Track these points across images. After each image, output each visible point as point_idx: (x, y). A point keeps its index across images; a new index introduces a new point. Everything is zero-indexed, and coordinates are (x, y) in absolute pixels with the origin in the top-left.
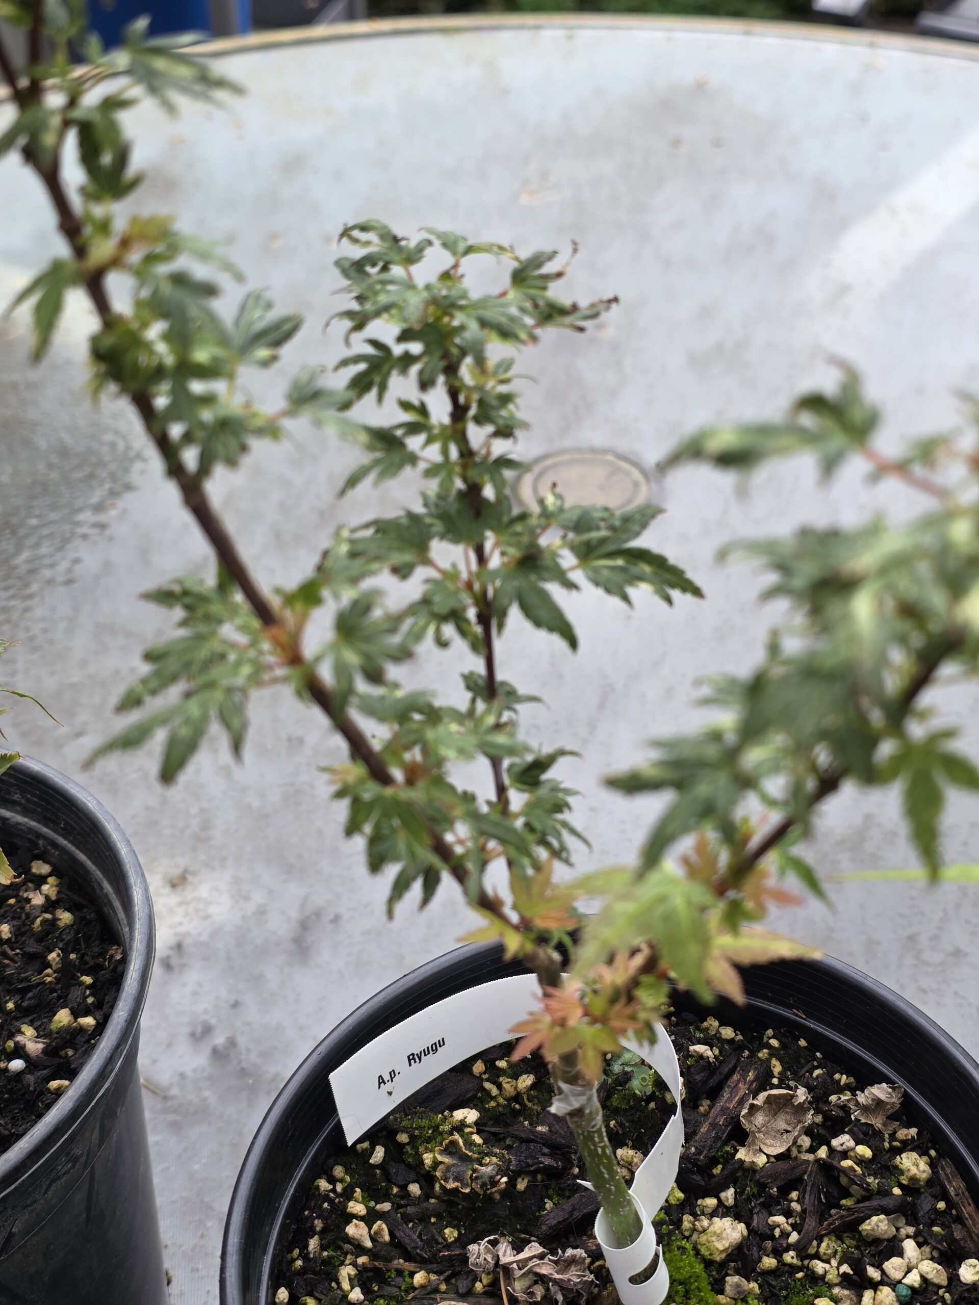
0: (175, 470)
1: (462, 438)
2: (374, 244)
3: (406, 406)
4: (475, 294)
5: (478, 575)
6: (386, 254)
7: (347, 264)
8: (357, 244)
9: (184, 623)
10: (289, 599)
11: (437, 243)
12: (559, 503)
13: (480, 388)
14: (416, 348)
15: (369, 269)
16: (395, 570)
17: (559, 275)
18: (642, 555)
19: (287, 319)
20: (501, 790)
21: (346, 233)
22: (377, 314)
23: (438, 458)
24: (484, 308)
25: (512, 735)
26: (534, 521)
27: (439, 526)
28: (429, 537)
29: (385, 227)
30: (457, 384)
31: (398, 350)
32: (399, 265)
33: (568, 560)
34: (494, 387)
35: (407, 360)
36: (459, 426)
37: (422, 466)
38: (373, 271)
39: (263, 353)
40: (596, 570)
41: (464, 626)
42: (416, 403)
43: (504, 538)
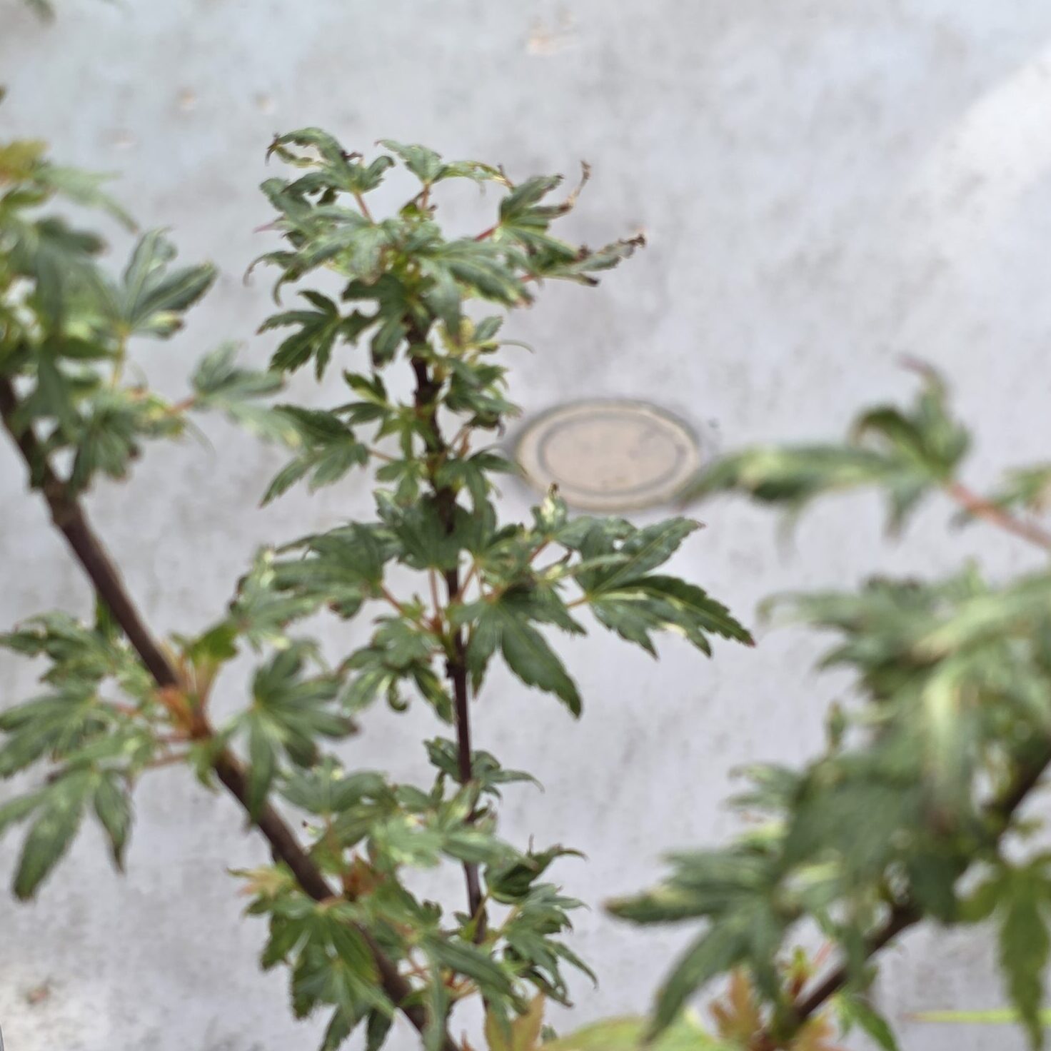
0: (41, 477)
1: (431, 428)
2: (315, 163)
3: (355, 381)
4: (450, 234)
5: (449, 612)
6: (330, 176)
7: (278, 189)
8: (292, 161)
9: (49, 677)
10: (192, 650)
11: (400, 162)
12: (560, 512)
13: (455, 361)
14: (368, 307)
15: (307, 196)
16: (336, 607)
17: (564, 209)
18: (671, 586)
19: (196, 272)
20: (476, 900)
21: (277, 146)
22: (318, 260)
23: (398, 454)
24: (461, 255)
25: (490, 832)
26: (526, 538)
27: (396, 545)
28: (384, 560)
29: (330, 139)
30: (425, 354)
31: (345, 309)
32: (348, 191)
33: (571, 592)
34: (474, 357)
35: (357, 323)
36: (426, 409)
37: (375, 463)
38: (314, 199)
39: (162, 318)
40: (608, 606)
41: (429, 682)
42: (369, 377)
43: (487, 562)
